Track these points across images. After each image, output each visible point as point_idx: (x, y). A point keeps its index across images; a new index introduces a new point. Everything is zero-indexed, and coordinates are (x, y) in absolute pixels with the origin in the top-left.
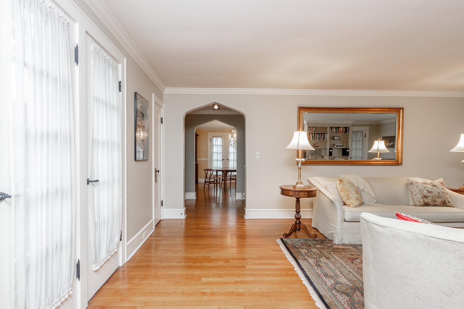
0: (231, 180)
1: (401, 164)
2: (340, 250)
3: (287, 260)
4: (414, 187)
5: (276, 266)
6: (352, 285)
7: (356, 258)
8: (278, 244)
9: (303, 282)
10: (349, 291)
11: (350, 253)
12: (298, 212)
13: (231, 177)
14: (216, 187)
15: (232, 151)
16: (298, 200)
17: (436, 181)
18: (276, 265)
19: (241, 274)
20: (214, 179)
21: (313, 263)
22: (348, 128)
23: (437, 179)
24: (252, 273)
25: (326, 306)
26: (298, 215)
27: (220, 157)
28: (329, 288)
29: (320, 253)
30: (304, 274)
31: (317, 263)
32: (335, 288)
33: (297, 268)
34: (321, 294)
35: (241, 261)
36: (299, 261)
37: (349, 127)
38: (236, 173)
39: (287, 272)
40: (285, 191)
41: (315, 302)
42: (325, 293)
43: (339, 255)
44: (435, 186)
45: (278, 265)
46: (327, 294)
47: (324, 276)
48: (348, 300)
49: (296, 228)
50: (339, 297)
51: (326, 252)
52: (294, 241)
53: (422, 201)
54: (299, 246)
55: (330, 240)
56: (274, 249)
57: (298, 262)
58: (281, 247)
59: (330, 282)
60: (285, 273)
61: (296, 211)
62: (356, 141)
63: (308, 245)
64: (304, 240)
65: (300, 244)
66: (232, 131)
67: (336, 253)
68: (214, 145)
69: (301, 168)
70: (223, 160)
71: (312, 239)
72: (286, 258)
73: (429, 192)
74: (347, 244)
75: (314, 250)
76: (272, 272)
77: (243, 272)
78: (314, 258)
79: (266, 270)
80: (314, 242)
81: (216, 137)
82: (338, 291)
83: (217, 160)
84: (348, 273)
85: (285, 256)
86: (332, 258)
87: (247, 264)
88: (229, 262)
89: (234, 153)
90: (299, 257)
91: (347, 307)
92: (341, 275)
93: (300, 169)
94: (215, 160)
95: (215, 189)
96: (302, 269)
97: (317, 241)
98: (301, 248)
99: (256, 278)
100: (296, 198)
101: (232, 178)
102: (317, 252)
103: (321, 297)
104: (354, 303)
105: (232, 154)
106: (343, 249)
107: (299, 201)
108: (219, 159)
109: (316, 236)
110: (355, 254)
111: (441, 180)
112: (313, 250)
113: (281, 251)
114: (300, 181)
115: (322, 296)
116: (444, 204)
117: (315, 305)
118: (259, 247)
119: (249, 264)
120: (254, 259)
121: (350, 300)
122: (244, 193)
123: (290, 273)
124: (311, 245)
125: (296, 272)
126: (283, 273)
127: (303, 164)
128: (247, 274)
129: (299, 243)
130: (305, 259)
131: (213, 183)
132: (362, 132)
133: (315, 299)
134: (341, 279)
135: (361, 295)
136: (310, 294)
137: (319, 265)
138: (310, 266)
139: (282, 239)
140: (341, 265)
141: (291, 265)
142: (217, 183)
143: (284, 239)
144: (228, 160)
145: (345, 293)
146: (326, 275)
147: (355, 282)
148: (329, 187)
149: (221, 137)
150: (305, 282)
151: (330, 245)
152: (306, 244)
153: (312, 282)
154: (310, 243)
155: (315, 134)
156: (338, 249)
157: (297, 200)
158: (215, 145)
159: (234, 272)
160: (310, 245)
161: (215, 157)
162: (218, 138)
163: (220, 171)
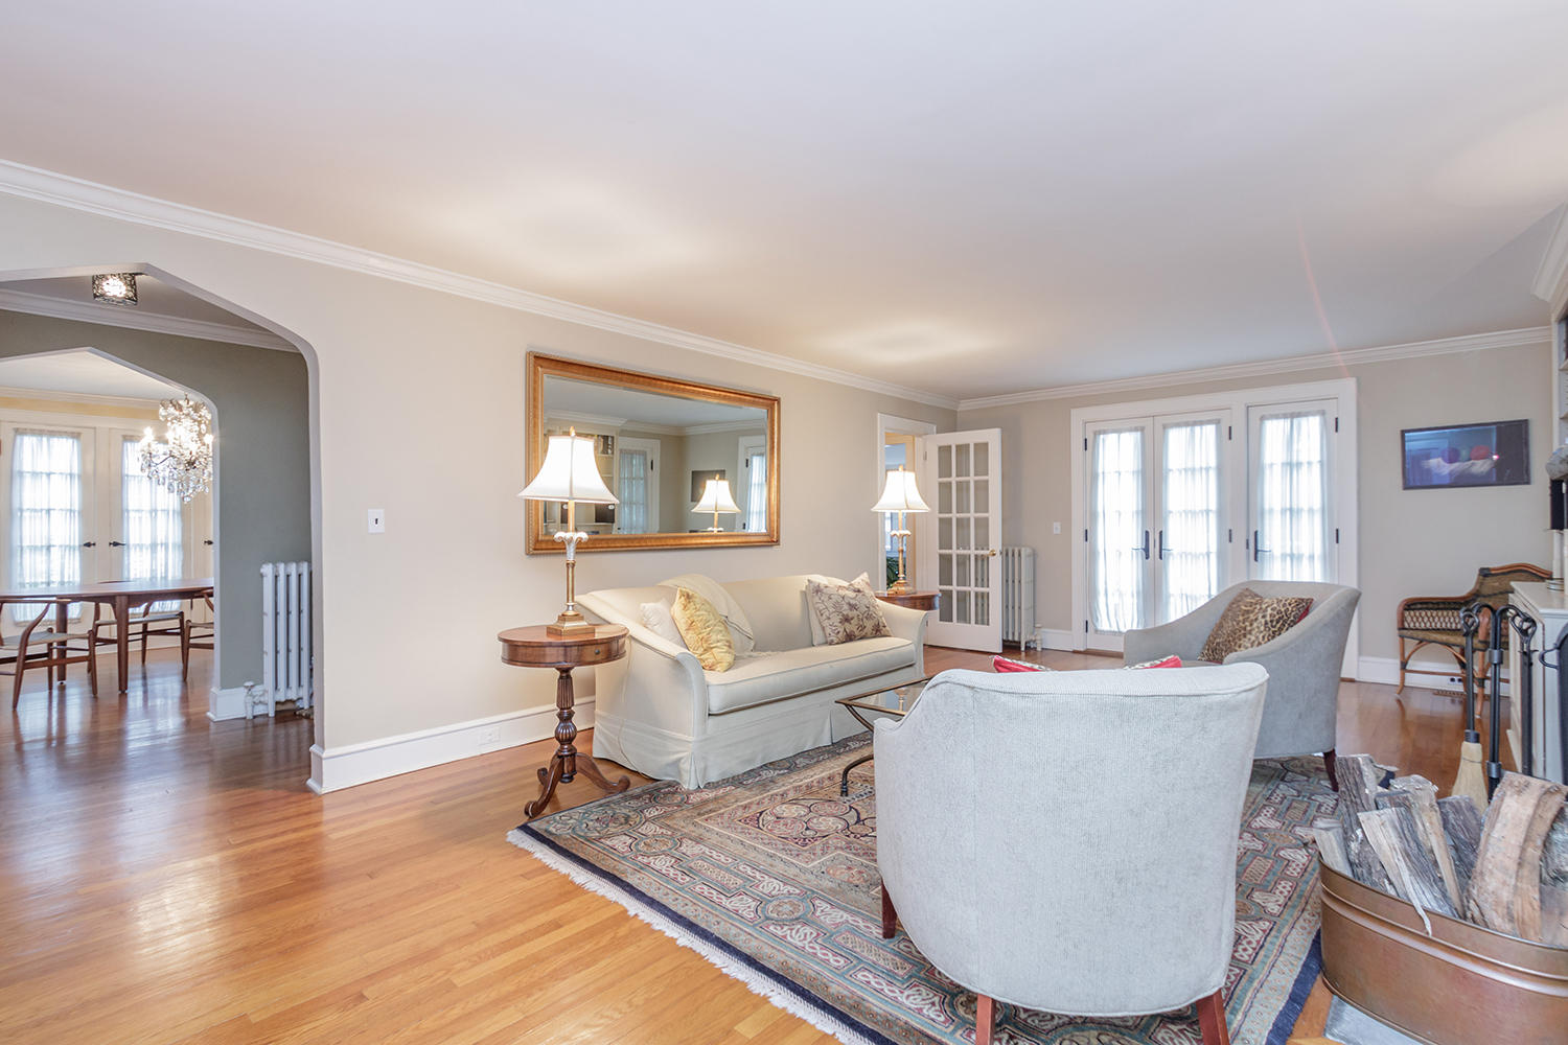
0: (144, 640)
1: (777, 542)
2: (711, 807)
3: (587, 892)
4: (824, 598)
5: (562, 930)
6: (798, 891)
7: (761, 813)
8: (521, 849)
9: (678, 942)
10: (801, 908)
11: (739, 804)
12: (565, 717)
13: (145, 626)
14: (56, 683)
15: (146, 506)
16: (564, 675)
17: (858, 580)
18: (561, 926)
19: (452, 1023)
20: (50, 644)
21: (672, 870)
22: (610, 439)
23: (858, 576)
24: (493, 995)
25: (779, 982)
26: (568, 727)
27: (66, 531)
28: (756, 925)
29: (669, 833)
30: (666, 915)
31: (680, 866)
32: (768, 918)
33: (634, 907)
34: (748, 952)
35: (416, 970)
36: (629, 881)
37: (613, 437)
39: (612, 934)
40: (522, 651)
41: (746, 984)
42: (754, 943)
43: (719, 820)
44: (859, 591)
45: (569, 922)
46: (761, 944)
47: (723, 897)
48: (815, 934)
49: (563, 773)
50: (791, 936)
51: (682, 824)
52: (572, 821)
53: (842, 630)
54: (599, 832)
55: (670, 785)
56: (521, 872)
57: (628, 885)
58: (538, 855)
59: (745, 905)
60: (609, 937)
61: (560, 716)
62: (631, 479)
63: (623, 820)
64: (601, 805)
65: (597, 824)
66: (162, 411)
67: (706, 816)
68: (21, 473)
69: (574, 565)
70: (88, 545)
71: (621, 795)
72: (579, 889)
73: (852, 607)
74: (718, 782)
75: (650, 829)
76: (565, 958)
77: (455, 1011)
78: (664, 853)
79: (537, 959)
80: (633, 803)
81: (40, 433)
82: (780, 923)
83: (49, 547)
84: (769, 860)
85: (572, 882)
86: (708, 835)
87: (449, 971)
88: (361, 997)
89: (155, 511)
90: (622, 868)
91: (824, 954)
92: (758, 875)
93: (573, 568)
94: (34, 548)
95: (55, 693)
96: (652, 903)
97: (638, 797)
98: (609, 837)
99: (521, 1005)
100: (558, 669)
101: (151, 627)
102: (659, 831)
103: (751, 961)
104: (832, 936)
105: (146, 516)
106: (716, 799)
107: (569, 677)
109: (626, 784)
110: (751, 803)
111: (865, 576)
112: (643, 830)
113: (546, 869)
114: (571, 608)
115: (753, 956)
116: (878, 631)
117: (749, 993)
118: (458, 887)
119: (458, 966)
120: (468, 938)
121: (818, 934)
122: (258, 688)
123: (623, 931)
124: (629, 816)
125: (641, 918)
126: (602, 944)
127: (582, 548)
128: (477, 1010)
129: (590, 823)
130: (642, 868)
131: (43, 664)
132: (644, 454)
133: (741, 977)
134: (765, 883)
135: (829, 906)
136: (720, 968)
137: (690, 869)
138: (667, 882)
139: (525, 828)
140: (740, 847)
141: (609, 903)
142: (63, 661)
143: (534, 825)
144: (116, 544)
145: (797, 919)
146: (725, 891)
147: (797, 878)
148: (654, 620)
149: (76, 436)
150: (685, 938)
151: (678, 798)
152: (614, 818)
153: (704, 930)
154: (626, 811)
156: (705, 802)
157: (561, 677)
158: (35, 474)
159: (417, 1028)
160: (627, 819)
161: (30, 531)
162: (55, 441)
163: (76, 598)
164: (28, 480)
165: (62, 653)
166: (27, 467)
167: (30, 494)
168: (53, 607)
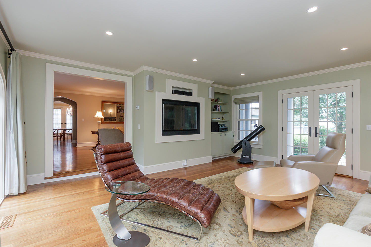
0: (68, 136)
14: (57, 140)
15: (69, 118)
27: (60, 122)
38: (72, 130)
66: (69, 106)
68: (54, 114)
70: (62, 123)
81: (56, 108)
83: (57, 124)
89: (70, 119)
93: (99, 125)
94: (55, 124)
101: (69, 134)
105: (69, 120)
108: (58, 123)
142: (58, 137)
144: (65, 123)
149: (60, 109)
155: (121, 110)
158: (55, 114)
161: (55, 121)
162: (58, 109)
163: (59, 130)
164: (55, 115)
165: (58, 136)
166: (55, 113)
167: (55, 117)
168: (56, 130)
